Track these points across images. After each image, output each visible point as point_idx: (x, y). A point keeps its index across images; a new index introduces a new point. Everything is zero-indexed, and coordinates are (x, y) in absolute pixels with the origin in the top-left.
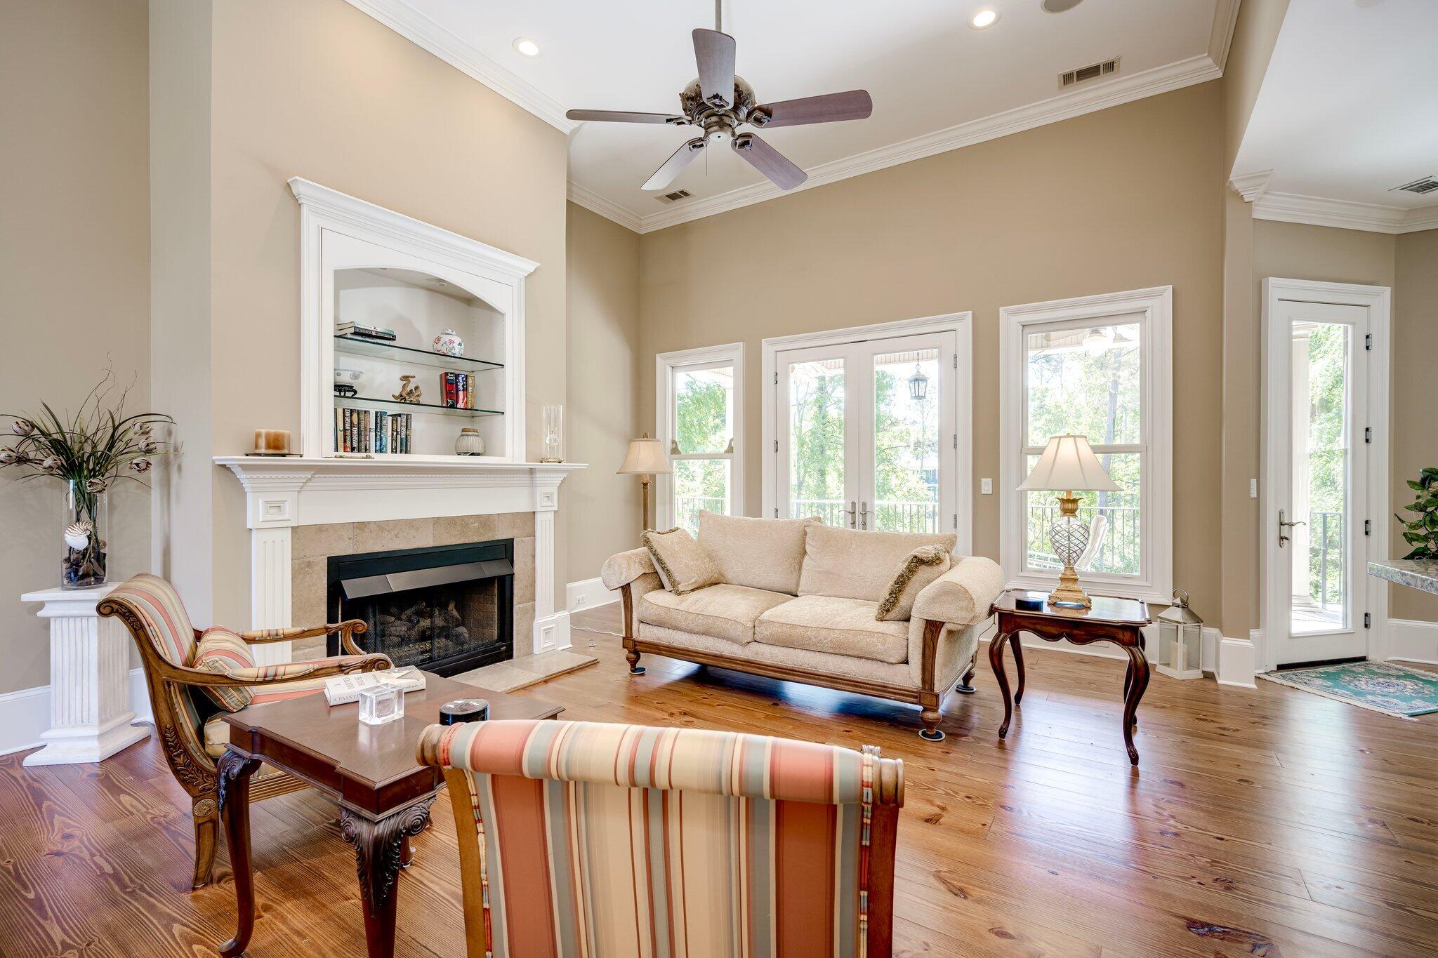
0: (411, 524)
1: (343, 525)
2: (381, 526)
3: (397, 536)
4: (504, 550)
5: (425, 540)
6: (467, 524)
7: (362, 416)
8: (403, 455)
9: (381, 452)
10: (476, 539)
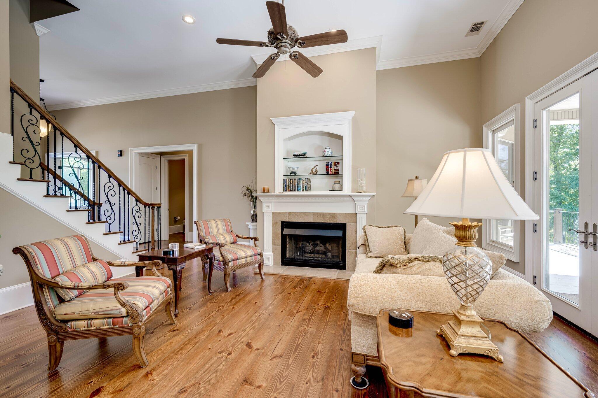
0: (305, 214)
1: (285, 213)
2: (296, 214)
3: (300, 217)
4: (342, 227)
5: (310, 220)
6: (325, 216)
7: (293, 181)
8: (306, 192)
9: (299, 191)
10: (329, 221)
